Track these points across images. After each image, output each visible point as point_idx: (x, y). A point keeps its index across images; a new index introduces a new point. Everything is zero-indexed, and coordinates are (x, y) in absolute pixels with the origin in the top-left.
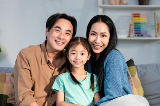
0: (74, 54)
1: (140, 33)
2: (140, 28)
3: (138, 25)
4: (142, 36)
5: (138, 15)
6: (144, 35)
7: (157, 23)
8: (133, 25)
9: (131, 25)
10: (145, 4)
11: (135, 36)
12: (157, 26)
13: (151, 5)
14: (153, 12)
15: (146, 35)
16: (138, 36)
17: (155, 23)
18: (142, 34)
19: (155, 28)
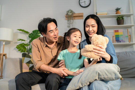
0: (75, 37)
1: (119, 41)
2: (119, 38)
3: (118, 36)
4: (120, 42)
5: (118, 31)
6: (121, 41)
7: (129, 35)
8: (115, 36)
9: (113, 37)
10: (121, 24)
11: (116, 42)
12: (129, 37)
13: (125, 24)
14: (127, 29)
15: (122, 41)
16: (118, 42)
17: (128, 35)
18: (120, 41)
19: (128, 39)
